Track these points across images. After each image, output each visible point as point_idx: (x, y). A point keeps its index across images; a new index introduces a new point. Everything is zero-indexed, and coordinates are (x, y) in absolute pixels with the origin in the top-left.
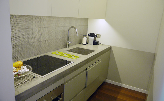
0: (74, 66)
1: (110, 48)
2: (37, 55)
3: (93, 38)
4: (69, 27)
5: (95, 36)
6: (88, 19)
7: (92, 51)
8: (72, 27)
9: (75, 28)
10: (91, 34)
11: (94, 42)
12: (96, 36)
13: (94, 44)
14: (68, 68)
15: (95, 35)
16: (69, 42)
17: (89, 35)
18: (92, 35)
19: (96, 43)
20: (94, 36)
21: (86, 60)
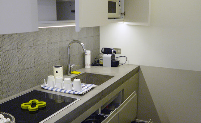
0: (81, 105)
1: (138, 70)
2: (21, 91)
3: (110, 56)
4: (69, 42)
5: (113, 53)
6: (98, 28)
7: (108, 77)
8: (75, 41)
9: (80, 43)
10: (105, 49)
11: (111, 62)
12: (115, 52)
13: (112, 66)
14: (71, 111)
15: (113, 50)
16: (70, 65)
17: (103, 51)
18: (107, 51)
19: (115, 64)
20: (111, 53)
21: (99, 94)
